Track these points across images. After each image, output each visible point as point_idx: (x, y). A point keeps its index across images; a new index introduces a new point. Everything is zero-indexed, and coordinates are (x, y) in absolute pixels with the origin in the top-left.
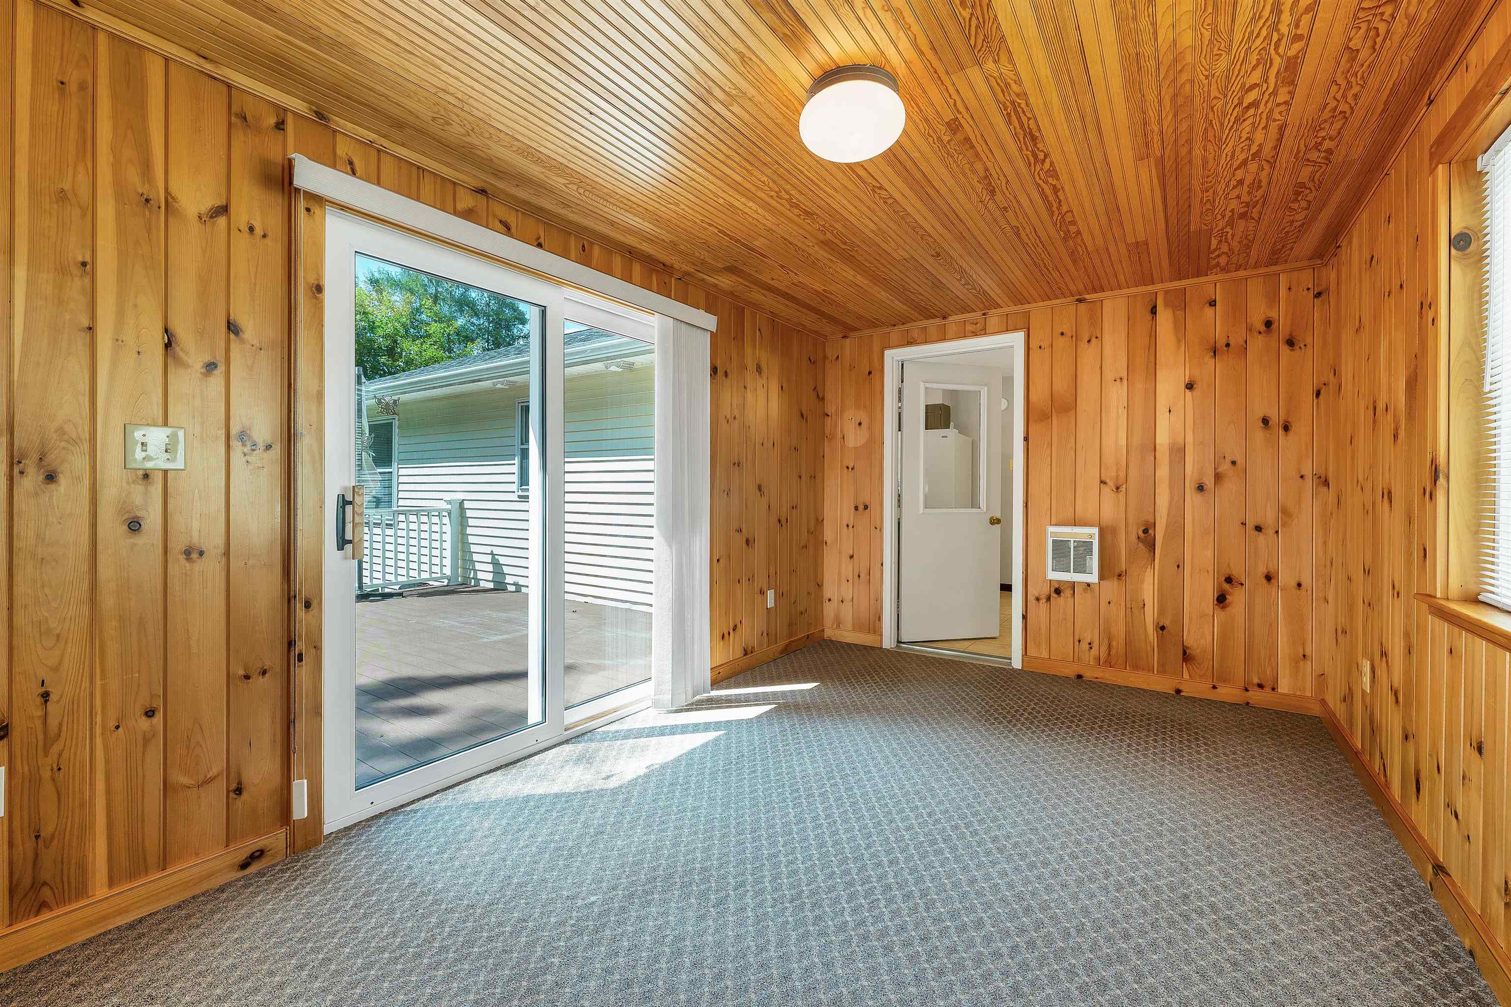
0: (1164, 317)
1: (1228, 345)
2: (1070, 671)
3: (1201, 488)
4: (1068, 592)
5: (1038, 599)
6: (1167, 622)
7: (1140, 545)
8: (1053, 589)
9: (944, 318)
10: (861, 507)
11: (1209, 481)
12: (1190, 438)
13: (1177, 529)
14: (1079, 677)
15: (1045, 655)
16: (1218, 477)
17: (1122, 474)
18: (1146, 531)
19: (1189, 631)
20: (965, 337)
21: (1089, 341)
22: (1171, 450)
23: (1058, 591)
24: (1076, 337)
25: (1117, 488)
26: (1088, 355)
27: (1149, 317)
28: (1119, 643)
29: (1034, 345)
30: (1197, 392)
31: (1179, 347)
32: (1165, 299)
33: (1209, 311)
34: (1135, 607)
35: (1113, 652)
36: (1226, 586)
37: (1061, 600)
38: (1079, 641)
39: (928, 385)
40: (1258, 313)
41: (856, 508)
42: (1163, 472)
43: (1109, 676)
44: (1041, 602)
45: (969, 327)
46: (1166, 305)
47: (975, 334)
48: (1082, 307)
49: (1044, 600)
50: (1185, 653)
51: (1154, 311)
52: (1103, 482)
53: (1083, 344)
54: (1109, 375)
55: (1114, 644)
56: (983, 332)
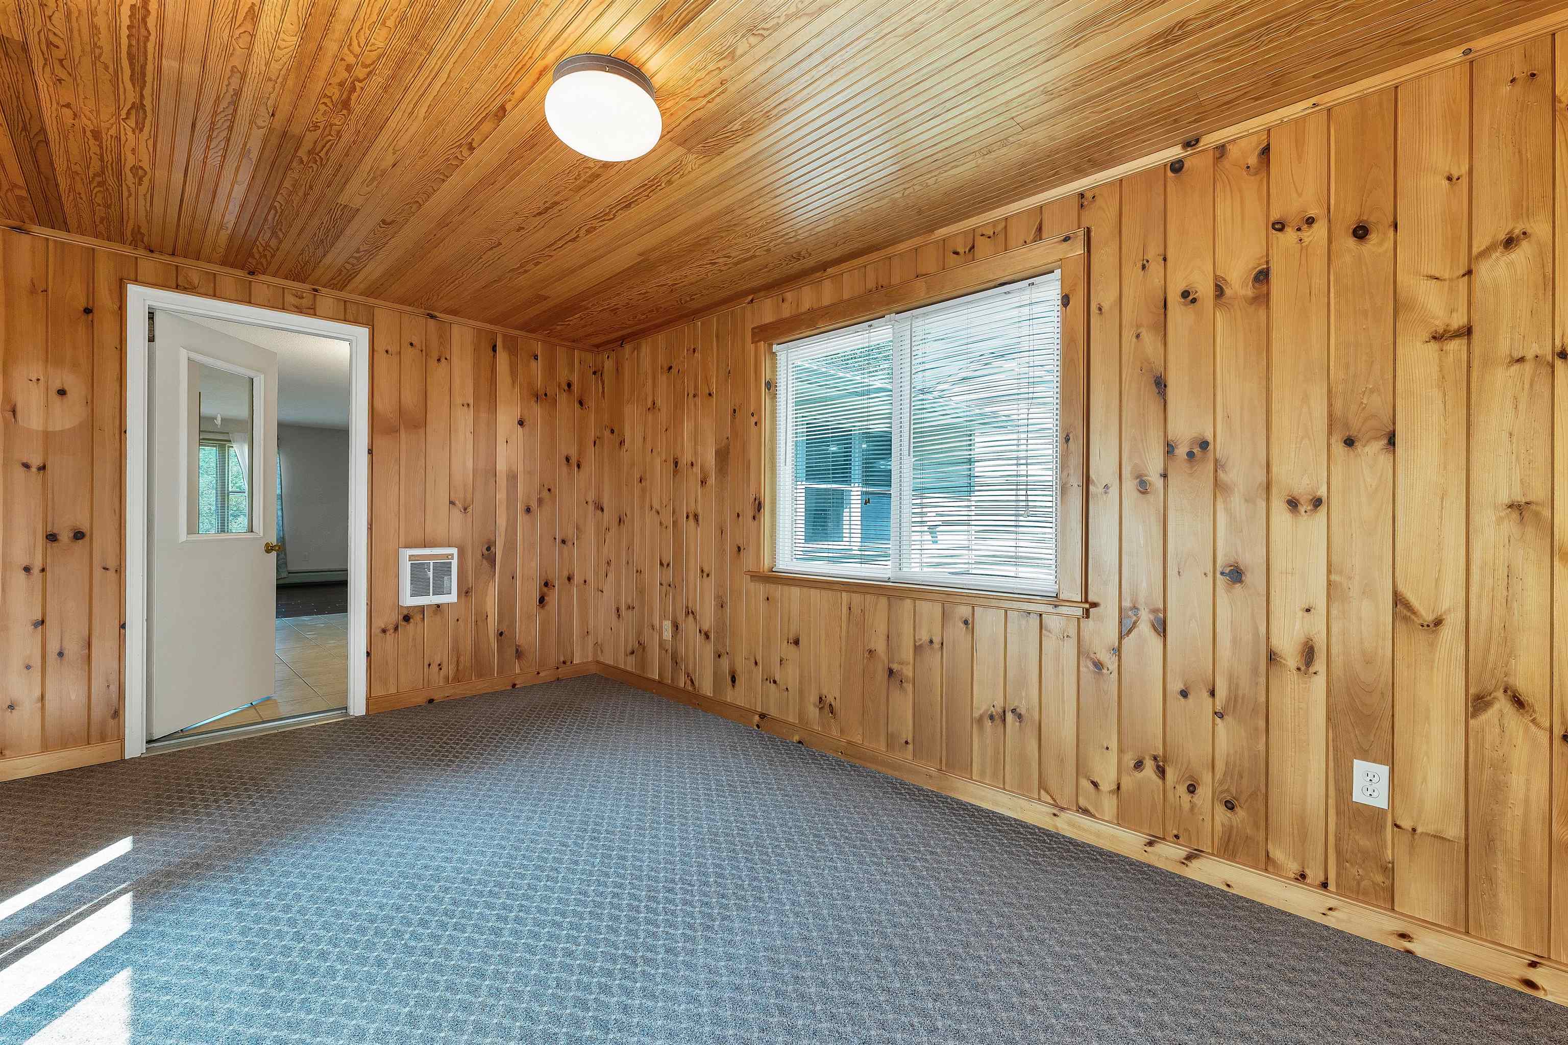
0: (502, 358)
1: (546, 395)
2: (421, 699)
3: (528, 510)
4: (418, 617)
5: (384, 631)
6: (504, 628)
7: (485, 562)
8: (401, 617)
9: (252, 273)
10: (65, 536)
11: (534, 505)
12: (521, 468)
13: (510, 546)
14: (431, 701)
15: (393, 690)
16: (540, 501)
17: (469, 496)
18: (488, 549)
19: (520, 632)
20: (283, 308)
21: (439, 360)
22: (508, 476)
23: (407, 618)
24: (425, 352)
25: (465, 509)
26: (439, 372)
27: (492, 354)
28: (466, 660)
29: (380, 347)
30: (527, 428)
31: (513, 386)
32: (504, 342)
33: (533, 363)
34: (481, 618)
35: (461, 668)
36: (545, 589)
37: (411, 627)
38: (429, 665)
39: (194, 356)
40: (563, 374)
41: (52, 538)
42: (501, 495)
43: (459, 690)
44: (388, 633)
45: (290, 299)
46: (504, 347)
47: (299, 310)
48: (432, 322)
49: (392, 631)
50: (517, 651)
51: (494, 349)
52: (452, 503)
53: (432, 362)
54: (458, 400)
55: (462, 658)
56: (311, 311)
